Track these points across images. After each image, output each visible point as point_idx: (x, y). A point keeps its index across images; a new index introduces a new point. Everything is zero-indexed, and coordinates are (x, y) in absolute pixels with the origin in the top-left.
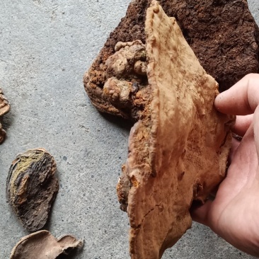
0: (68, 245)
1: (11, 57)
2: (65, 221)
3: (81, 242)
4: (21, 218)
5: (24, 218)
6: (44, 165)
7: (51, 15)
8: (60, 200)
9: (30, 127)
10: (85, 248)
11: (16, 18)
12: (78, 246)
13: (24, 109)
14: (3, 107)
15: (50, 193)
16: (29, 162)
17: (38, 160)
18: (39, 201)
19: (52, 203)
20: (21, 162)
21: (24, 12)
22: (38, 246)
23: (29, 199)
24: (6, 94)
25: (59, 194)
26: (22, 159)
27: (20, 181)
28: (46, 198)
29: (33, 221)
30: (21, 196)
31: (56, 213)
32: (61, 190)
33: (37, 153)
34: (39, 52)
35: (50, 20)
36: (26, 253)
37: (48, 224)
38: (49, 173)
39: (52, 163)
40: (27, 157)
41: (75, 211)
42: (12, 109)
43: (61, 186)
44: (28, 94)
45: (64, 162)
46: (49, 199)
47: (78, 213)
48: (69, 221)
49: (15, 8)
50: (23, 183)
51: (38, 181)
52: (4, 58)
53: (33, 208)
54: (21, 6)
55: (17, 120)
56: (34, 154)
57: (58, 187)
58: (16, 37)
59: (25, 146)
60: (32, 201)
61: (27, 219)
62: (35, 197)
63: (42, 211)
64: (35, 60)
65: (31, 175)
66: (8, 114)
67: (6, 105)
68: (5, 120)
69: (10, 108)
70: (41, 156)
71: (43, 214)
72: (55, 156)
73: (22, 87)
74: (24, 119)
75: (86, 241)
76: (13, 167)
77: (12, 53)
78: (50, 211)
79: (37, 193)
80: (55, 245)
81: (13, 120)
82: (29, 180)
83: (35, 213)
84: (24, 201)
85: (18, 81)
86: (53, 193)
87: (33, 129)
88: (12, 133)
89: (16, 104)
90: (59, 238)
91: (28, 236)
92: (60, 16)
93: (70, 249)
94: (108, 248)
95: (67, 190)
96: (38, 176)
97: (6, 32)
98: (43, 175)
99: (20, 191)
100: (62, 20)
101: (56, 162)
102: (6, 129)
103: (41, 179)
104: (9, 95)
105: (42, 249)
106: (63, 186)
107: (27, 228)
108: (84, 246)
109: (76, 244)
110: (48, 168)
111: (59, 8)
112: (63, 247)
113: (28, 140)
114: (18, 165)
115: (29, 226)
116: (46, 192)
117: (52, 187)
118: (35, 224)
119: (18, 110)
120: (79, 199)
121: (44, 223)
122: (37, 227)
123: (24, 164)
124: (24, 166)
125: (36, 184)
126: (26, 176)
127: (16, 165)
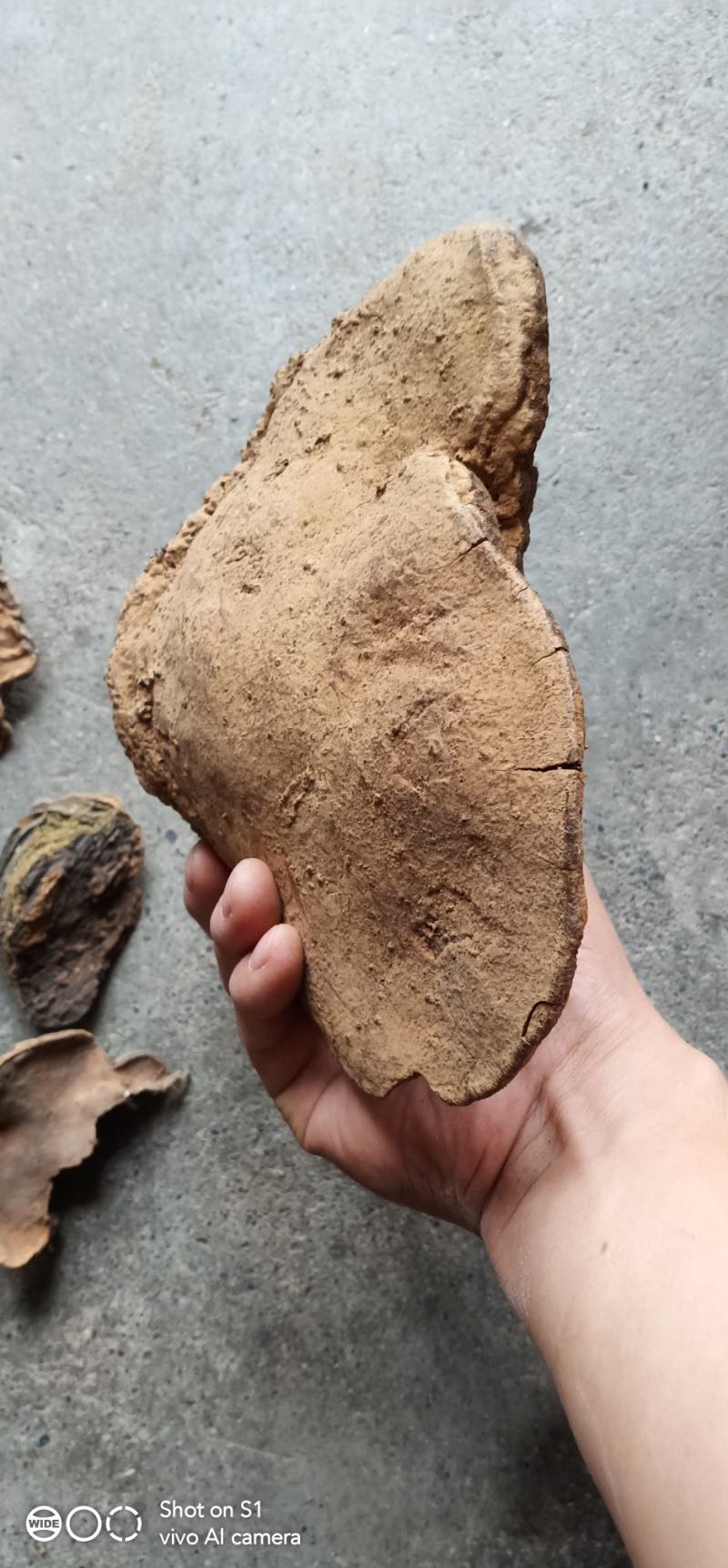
0: (143, 1082)
1: (62, 518)
2: (143, 1012)
3: (178, 1082)
4: (22, 986)
5: (28, 985)
6: (112, 846)
7: (198, 418)
8: (138, 952)
9: (85, 728)
10: (188, 1098)
11: (92, 406)
12: (169, 1089)
13: (76, 672)
14: (15, 658)
15: (114, 928)
16: (68, 832)
17: (96, 829)
18: (80, 947)
19: (114, 956)
20: (46, 828)
21: (119, 394)
22: (58, 1073)
23: (53, 935)
24: (30, 621)
25: (139, 935)
26: (51, 820)
27: (37, 882)
28: (100, 940)
29: (53, 1001)
30: (34, 926)
31: (121, 987)
32: (145, 922)
33: (95, 809)
34: (144, 518)
35: (191, 431)
36: (21, 1088)
37: (92, 1016)
38: (120, 871)
39: (134, 844)
40: (66, 817)
41: (176, 989)
42: (41, 669)
43: (148, 911)
44: (94, 633)
45: (166, 845)
46: (109, 943)
47: (185, 996)
48: (155, 1014)
49: (97, 377)
50: (45, 888)
51: (86, 889)
52: (39, 517)
53: (61, 963)
54: (114, 376)
55: (48, 703)
56: (86, 811)
57: (137, 915)
58: (85, 461)
59: (62, 779)
60: (60, 942)
61: (38, 991)
62: (70, 932)
63: (83, 973)
64: (129, 538)
65: (69, 871)
66: (26, 681)
67: (25, 653)
68: (14, 694)
69: (35, 666)
70: (105, 819)
71: (85, 982)
72: (143, 824)
73: (78, 609)
74: (69, 702)
75: (195, 1080)
76: (19, 838)
77: (67, 505)
78: (105, 979)
79: (78, 922)
80: (104, 1077)
81: (37, 699)
82: (62, 882)
83: (62, 976)
84: (36, 939)
85: (71, 590)
86: (121, 928)
87: (93, 735)
88: (31, 738)
89: (53, 654)
90: (120, 1060)
91: (34, 1042)
92: (224, 426)
93: (146, 1095)
94: (254, 1108)
95: (162, 927)
96: (89, 876)
97: (57, 441)
98: (103, 875)
99: (32, 911)
100: (227, 440)
101: (146, 843)
102: (13, 722)
103: (96, 885)
104: (40, 623)
105: (65, 1083)
106: (153, 913)
107: (33, 1018)
108: (186, 1091)
109: (165, 1083)
110: (120, 857)
111: (224, 403)
112: (127, 1086)
113: (71, 765)
114: (37, 833)
115: (42, 1011)
116: (103, 923)
117: (121, 912)
118: (59, 1008)
119: (56, 672)
120: (194, 959)
121: (84, 1010)
122: (64, 1016)
123: (53, 834)
124: (54, 840)
125: (80, 897)
126: (57, 871)
127: (30, 832)
